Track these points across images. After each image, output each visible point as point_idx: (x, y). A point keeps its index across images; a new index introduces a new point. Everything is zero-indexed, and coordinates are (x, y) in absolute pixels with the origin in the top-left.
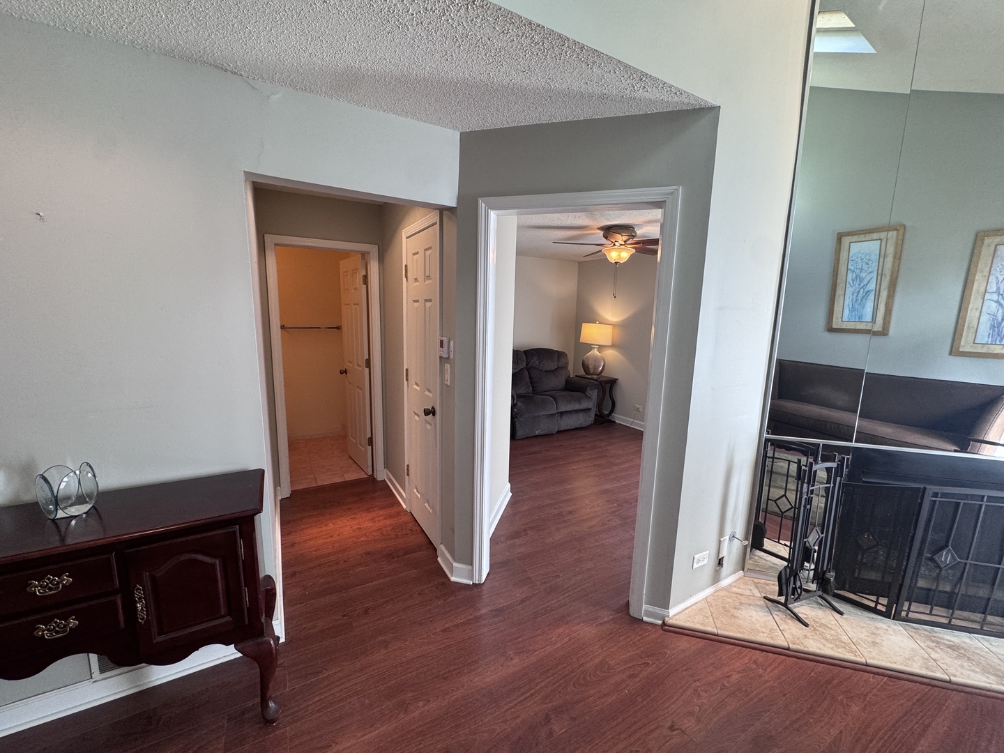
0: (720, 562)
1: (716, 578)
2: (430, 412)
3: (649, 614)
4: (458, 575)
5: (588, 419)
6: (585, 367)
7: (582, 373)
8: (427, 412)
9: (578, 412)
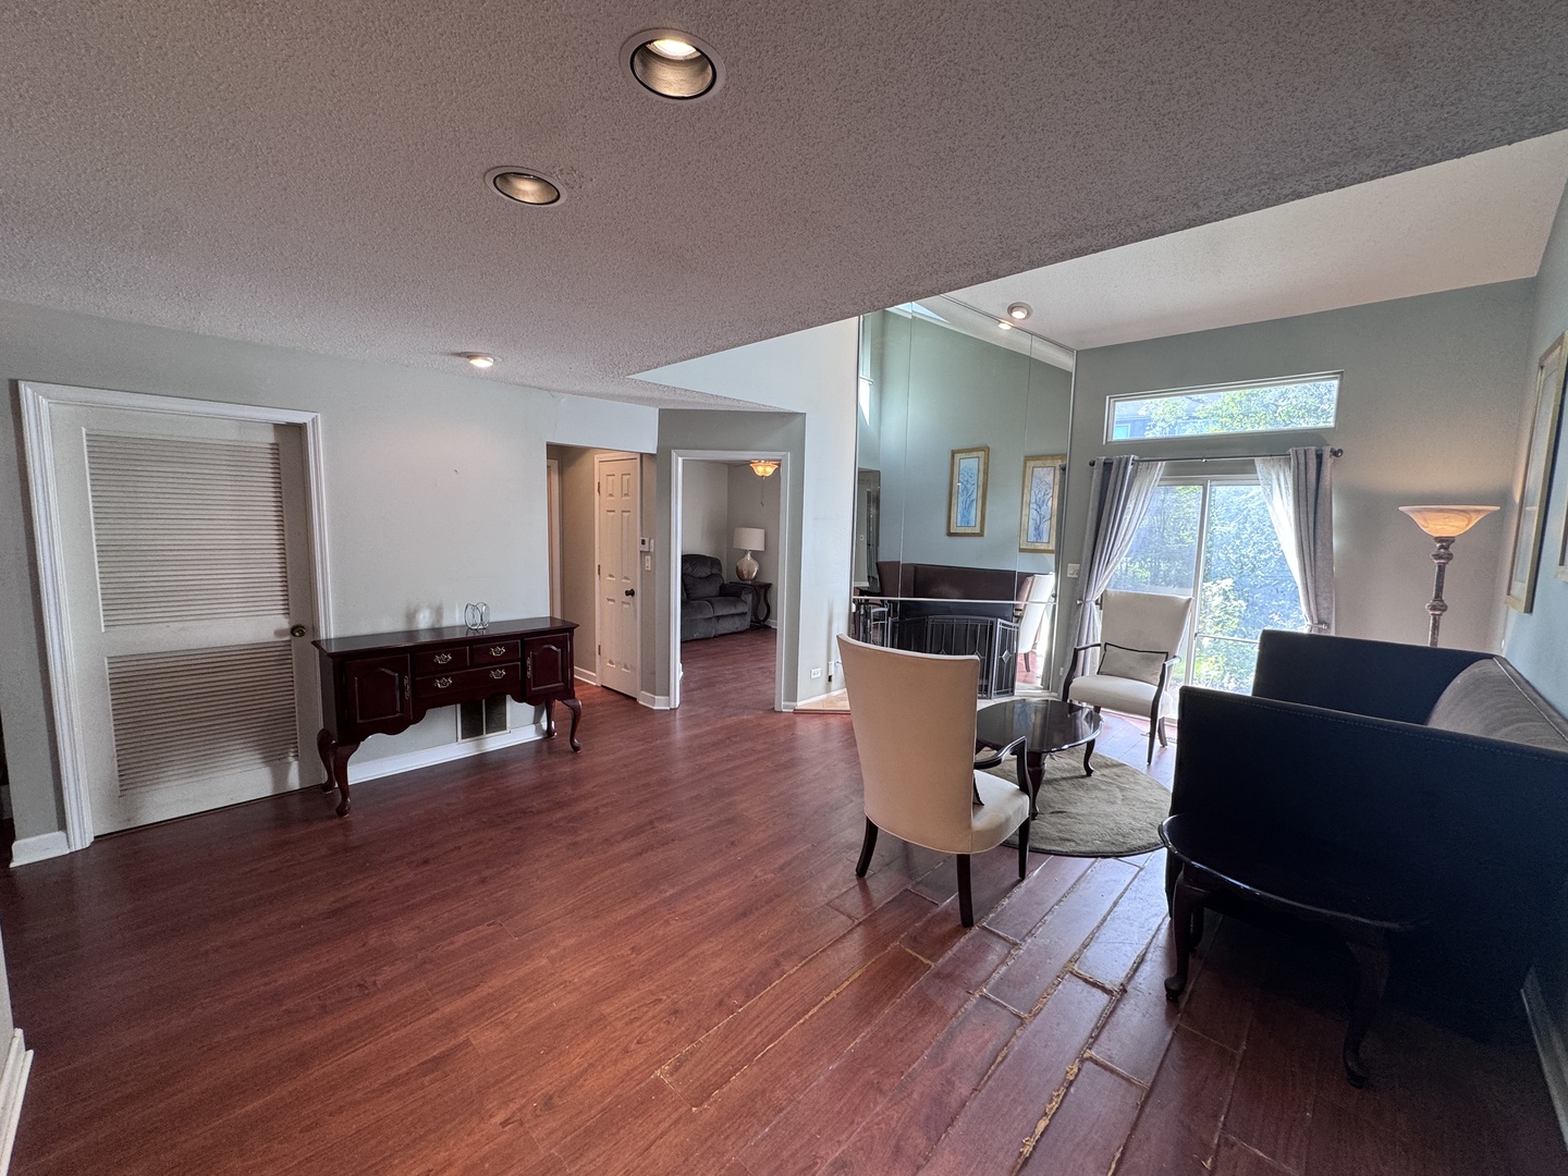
0: (830, 679)
1: (828, 690)
2: (631, 593)
3: (786, 707)
4: (660, 704)
5: (746, 623)
6: (739, 573)
7: (736, 579)
8: (627, 593)
9: (734, 615)
